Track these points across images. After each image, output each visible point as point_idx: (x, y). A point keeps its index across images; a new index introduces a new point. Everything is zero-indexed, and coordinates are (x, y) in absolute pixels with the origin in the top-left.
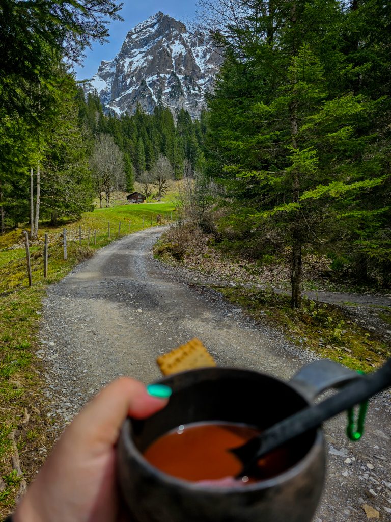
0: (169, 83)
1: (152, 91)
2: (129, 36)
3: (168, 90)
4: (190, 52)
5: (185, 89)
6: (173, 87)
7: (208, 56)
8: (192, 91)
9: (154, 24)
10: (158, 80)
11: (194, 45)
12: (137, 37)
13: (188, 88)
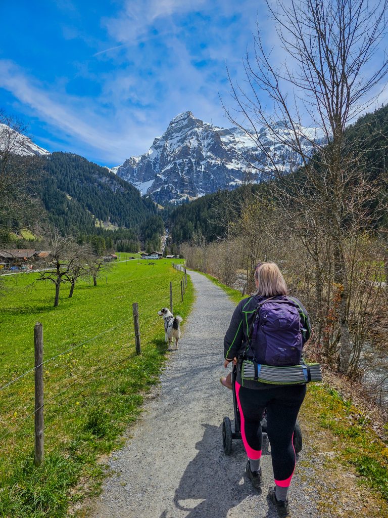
0: (188, 164)
1: (179, 168)
2: (171, 124)
3: (186, 168)
4: (200, 144)
5: (195, 168)
6: (189, 167)
7: (209, 147)
8: (198, 169)
9: (185, 119)
10: (182, 163)
11: (204, 139)
12: (176, 126)
13: (196, 167)
